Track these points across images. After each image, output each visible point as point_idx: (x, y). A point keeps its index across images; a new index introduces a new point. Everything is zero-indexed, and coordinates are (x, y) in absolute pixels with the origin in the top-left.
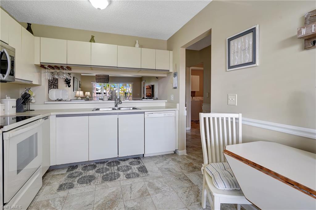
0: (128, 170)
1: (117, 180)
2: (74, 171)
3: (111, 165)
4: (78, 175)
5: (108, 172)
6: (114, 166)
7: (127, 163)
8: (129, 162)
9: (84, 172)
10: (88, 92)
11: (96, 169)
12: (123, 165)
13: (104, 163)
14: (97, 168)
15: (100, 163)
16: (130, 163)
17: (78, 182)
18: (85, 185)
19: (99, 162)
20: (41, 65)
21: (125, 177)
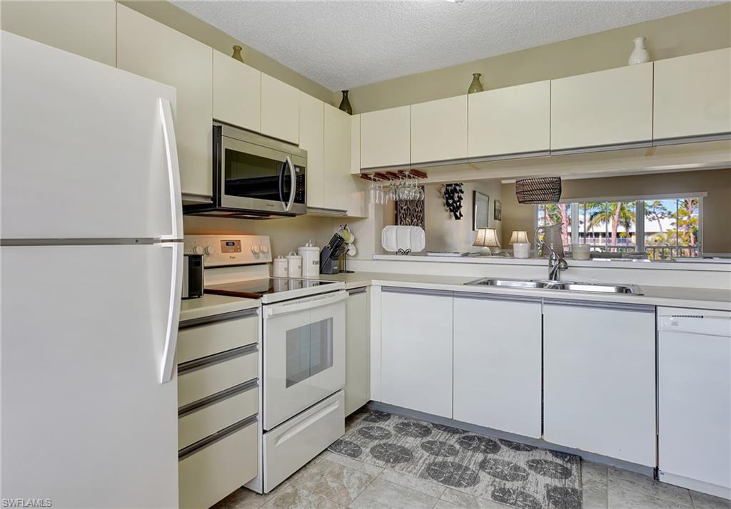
0: (513, 479)
1: (462, 489)
2: (377, 425)
3: (470, 445)
4: (381, 436)
5: (450, 459)
6: (476, 449)
7: (521, 459)
8: (531, 458)
9: (395, 435)
10: (520, 232)
11: (425, 440)
12: (506, 459)
13: (454, 431)
14: (429, 438)
15: (445, 430)
16: (533, 461)
17: (372, 450)
18: (381, 463)
19: (442, 426)
20: (363, 174)
21: (490, 493)
